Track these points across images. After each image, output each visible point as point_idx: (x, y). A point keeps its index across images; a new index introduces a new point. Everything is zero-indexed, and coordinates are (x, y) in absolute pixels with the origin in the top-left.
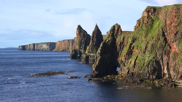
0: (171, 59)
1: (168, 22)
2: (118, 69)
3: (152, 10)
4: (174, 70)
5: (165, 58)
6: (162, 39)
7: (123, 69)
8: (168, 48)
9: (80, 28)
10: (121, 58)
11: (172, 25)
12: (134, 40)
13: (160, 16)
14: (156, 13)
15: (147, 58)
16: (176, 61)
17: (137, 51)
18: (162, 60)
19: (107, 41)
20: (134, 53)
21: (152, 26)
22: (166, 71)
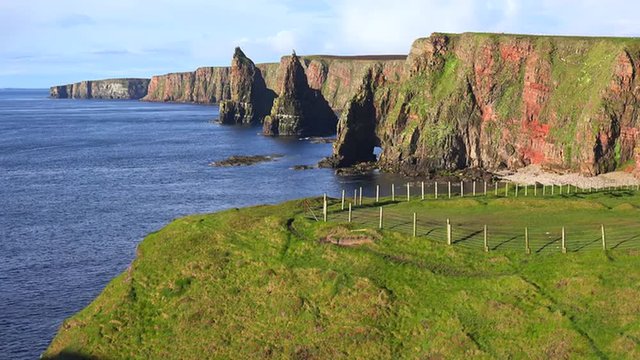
0: (483, 133)
1: (478, 67)
2: (377, 150)
3: (443, 40)
4: (488, 153)
5: (473, 131)
6: (467, 98)
7: (389, 151)
8: (479, 114)
9: (239, 53)
10: (384, 131)
11: (486, 72)
12: (410, 97)
13: (457, 52)
14: (449, 47)
15: (441, 132)
16: (493, 137)
17: (416, 117)
18: (468, 136)
19: (359, 97)
20: (409, 121)
21: (442, 70)
22: (473, 155)
